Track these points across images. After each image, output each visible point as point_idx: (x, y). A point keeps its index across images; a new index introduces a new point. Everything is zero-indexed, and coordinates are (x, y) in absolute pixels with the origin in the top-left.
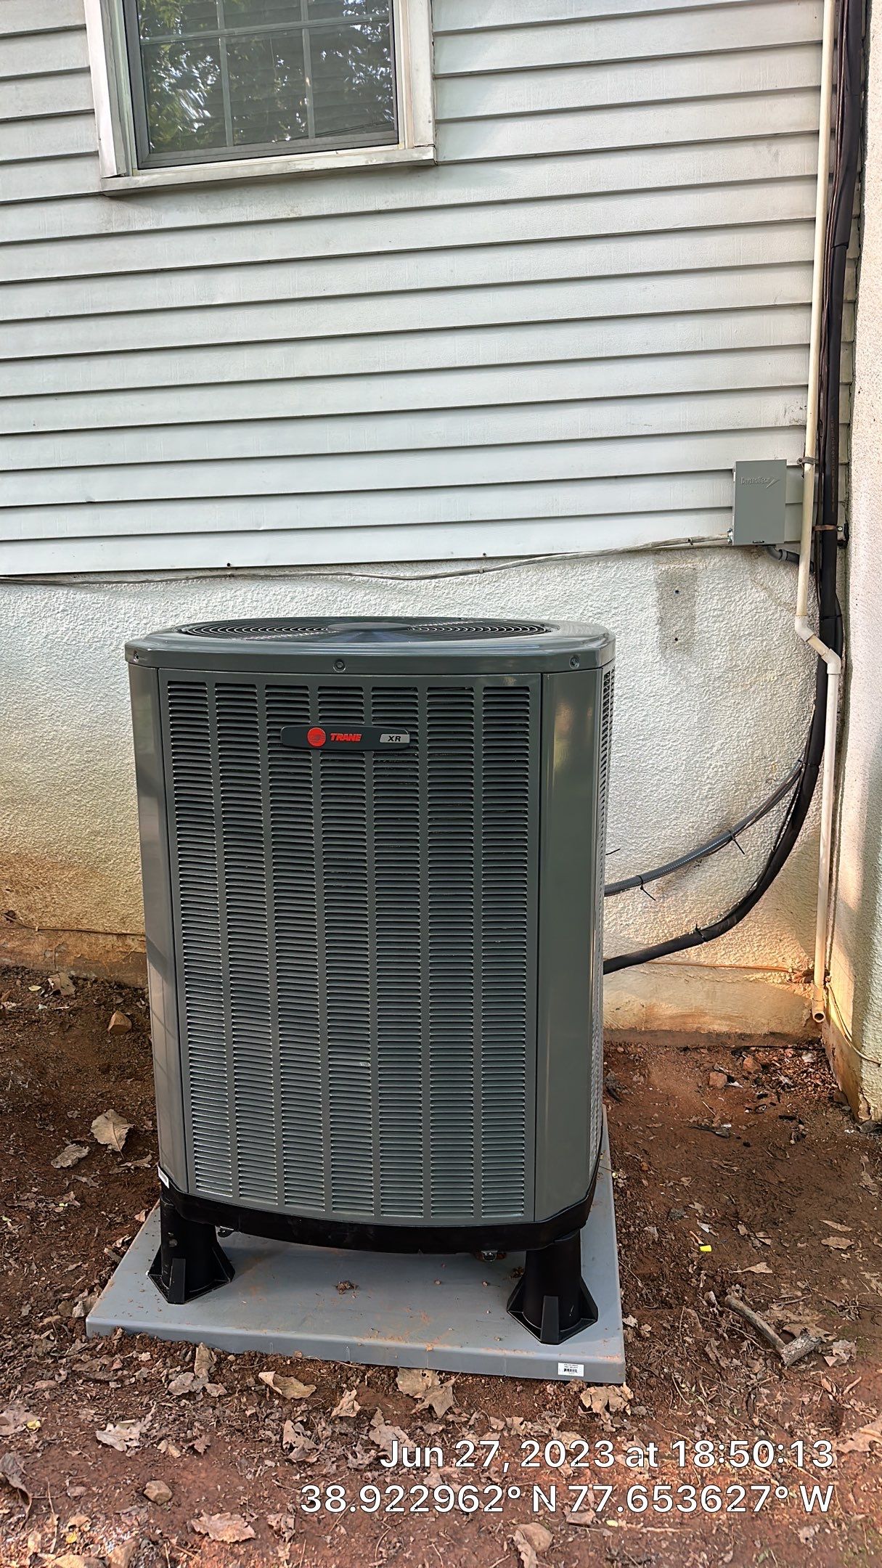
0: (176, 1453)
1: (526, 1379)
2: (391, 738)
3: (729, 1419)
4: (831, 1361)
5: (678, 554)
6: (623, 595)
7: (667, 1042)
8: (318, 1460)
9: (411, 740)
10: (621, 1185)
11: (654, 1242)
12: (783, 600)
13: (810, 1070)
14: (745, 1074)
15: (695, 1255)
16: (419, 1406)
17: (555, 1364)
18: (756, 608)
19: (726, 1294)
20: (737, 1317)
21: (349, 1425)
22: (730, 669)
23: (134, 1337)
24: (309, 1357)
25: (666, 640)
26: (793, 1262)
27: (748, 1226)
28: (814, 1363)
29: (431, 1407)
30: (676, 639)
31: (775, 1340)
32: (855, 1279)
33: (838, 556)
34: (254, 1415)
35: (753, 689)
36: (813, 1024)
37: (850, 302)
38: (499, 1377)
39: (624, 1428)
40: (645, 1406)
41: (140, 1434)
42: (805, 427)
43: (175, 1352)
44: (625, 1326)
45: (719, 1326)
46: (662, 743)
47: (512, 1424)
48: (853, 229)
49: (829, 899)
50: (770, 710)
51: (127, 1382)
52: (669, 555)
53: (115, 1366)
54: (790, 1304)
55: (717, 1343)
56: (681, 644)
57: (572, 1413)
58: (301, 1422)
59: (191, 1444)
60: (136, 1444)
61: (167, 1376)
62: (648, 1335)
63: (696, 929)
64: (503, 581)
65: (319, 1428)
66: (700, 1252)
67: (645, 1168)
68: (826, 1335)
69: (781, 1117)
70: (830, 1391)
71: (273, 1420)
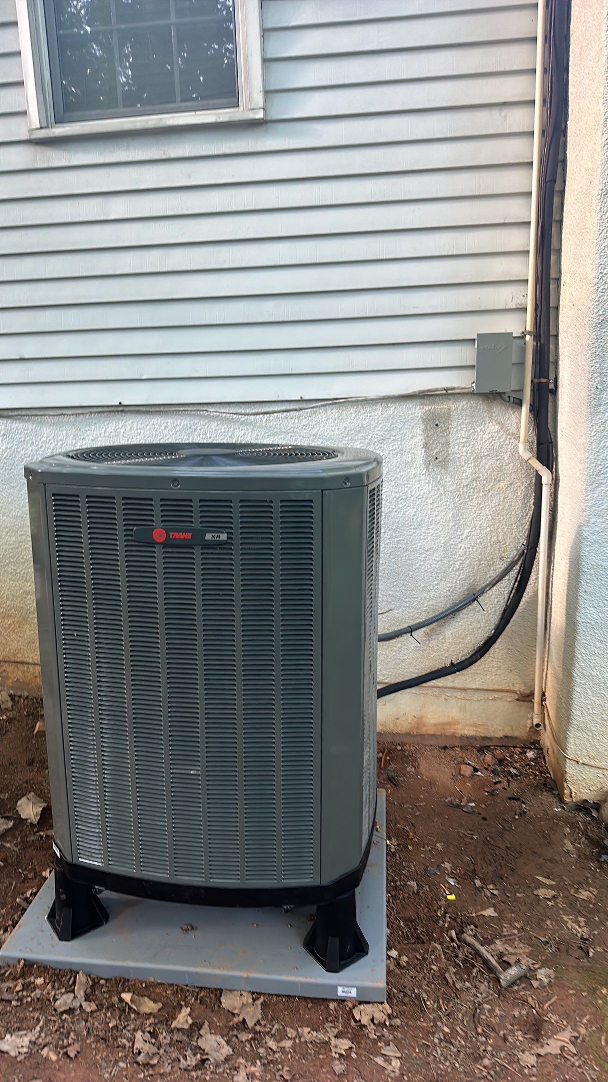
0: (54, 1057)
1: (315, 998)
2: (213, 537)
3: (461, 1029)
4: (536, 984)
5: (437, 399)
6: (399, 427)
7: (432, 743)
8: (158, 1062)
9: (228, 538)
10: (392, 850)
11: (414, 893)
12: (511, 431)
13: (533, 763)
14: (486, 766)
15: (443, 902)
16: (236, 1020)
17: (335, 988)
18: (492, 437)
19: (464, 932)
20: (470, 950)
21: (184, 1034)
22: (474, 480)
23: (32, 966)
24: (159, 981)
25: (429, 459)
26: (513, 908)
27: (482, 880)
28: (523, 985)
29: (244, 1020)
30: (437, 458)
31: (496, 967)
32: (557, 921)
33: (550, 401)
34: (116, 1027)
35: (491, 493)
36: (535, 731)
37: (557, 221)
38: (296, 997)
39: (383, 1036)
40: (399, 1018)
41: (30, 1041)
42: (525, 309)
43: (62, 977)
44: (389, 957)
45: (457, 956)
46: (427, 532)
47: (302, 1034)
48: (559, 170)
49: (545, 642)
50: (503, 509)
51: (25, 1001)
52: (431, 399)
53: (18, 988)
54: (509, 940)
55: (454, 970)
56: (440, 462)
57: (346, 1025)
58: (149, 1032)
59: (65, 1050)
60: (25, 1050)
61: (54, 996)
62: (405, 964)
63: (452, 663)
64: (314, 416)
65: (161, 1037)
66: (447, 900)
67: (411, 837)
68: (533, 964)
69: (510, 799)
70: (534, 1006)
71: (128, 1031)
